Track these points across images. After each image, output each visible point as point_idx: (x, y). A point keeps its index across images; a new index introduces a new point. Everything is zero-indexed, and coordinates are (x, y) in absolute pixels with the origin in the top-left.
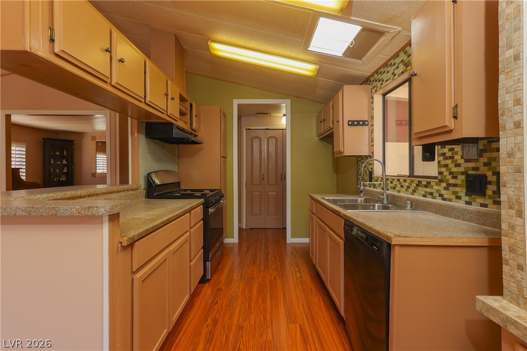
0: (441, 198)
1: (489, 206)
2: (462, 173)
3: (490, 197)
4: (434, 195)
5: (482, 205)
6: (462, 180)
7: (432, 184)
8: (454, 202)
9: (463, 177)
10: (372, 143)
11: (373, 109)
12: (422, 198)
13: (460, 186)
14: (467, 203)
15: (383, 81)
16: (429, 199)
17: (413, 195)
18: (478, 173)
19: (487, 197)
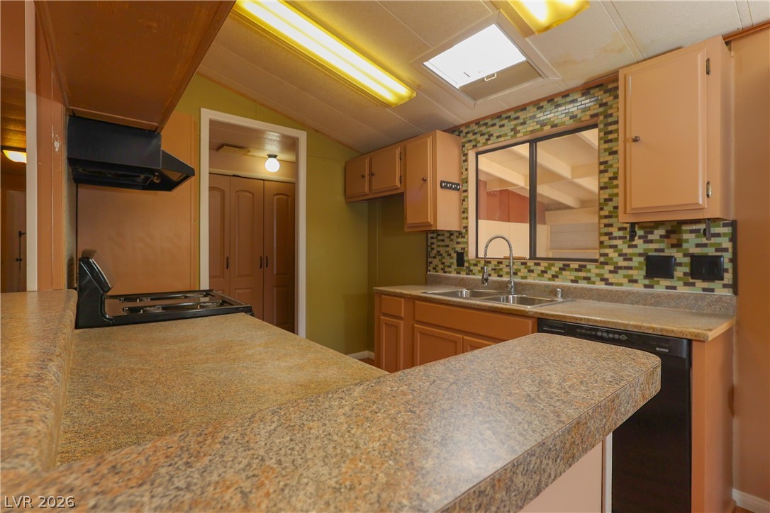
0: (603, 283)
1: (678, 288)
2: (640, 255)
3: (679, 279)
4: (592, 279)
5: (668, 287)
6: (640, 263)
7: (588, 267)
8: (626, 286)
9: (642, 259)
10: (465, 215)
11: (467, 170)
12: (570, 284)
13: (636, 268)
14: (646, 286)
15: (492, 135)
16: (583, 284)
17: (554, 280)
18: (662, 254)
19: (675, 278)
